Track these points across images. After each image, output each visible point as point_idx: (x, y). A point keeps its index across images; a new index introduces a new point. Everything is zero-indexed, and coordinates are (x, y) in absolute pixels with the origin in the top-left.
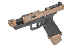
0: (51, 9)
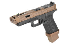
0: (45, 8)
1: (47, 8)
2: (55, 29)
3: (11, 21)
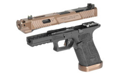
0: (77, 12)
1: (80, 12)
2: (94, 59)
3: (19, 26)
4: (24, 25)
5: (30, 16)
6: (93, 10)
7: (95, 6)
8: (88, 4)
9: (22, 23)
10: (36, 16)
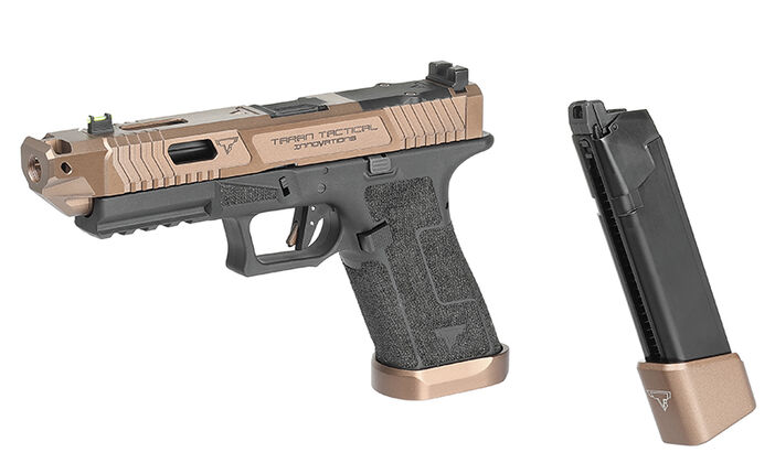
3: (33, 174)
4: (65, 167)
5: (99, 117)
6: (462, 97)
7: (472, 79)
8: (431, 65)
9: (50, 155)
10: (132, 120)
